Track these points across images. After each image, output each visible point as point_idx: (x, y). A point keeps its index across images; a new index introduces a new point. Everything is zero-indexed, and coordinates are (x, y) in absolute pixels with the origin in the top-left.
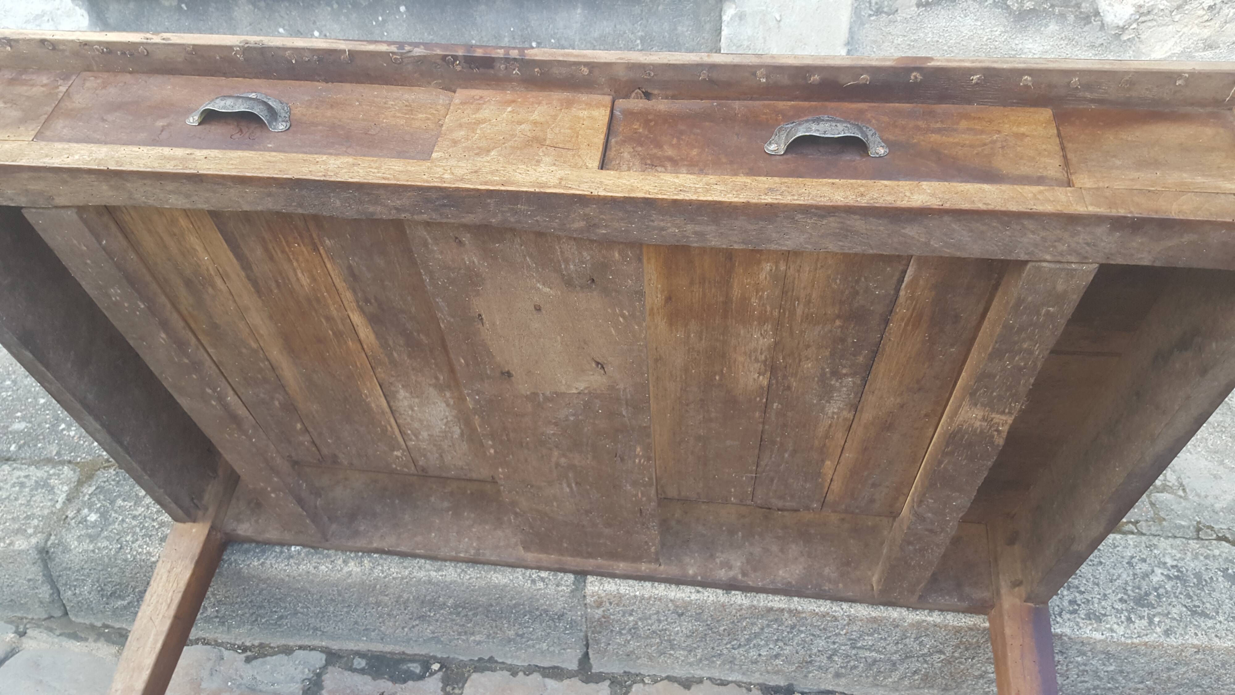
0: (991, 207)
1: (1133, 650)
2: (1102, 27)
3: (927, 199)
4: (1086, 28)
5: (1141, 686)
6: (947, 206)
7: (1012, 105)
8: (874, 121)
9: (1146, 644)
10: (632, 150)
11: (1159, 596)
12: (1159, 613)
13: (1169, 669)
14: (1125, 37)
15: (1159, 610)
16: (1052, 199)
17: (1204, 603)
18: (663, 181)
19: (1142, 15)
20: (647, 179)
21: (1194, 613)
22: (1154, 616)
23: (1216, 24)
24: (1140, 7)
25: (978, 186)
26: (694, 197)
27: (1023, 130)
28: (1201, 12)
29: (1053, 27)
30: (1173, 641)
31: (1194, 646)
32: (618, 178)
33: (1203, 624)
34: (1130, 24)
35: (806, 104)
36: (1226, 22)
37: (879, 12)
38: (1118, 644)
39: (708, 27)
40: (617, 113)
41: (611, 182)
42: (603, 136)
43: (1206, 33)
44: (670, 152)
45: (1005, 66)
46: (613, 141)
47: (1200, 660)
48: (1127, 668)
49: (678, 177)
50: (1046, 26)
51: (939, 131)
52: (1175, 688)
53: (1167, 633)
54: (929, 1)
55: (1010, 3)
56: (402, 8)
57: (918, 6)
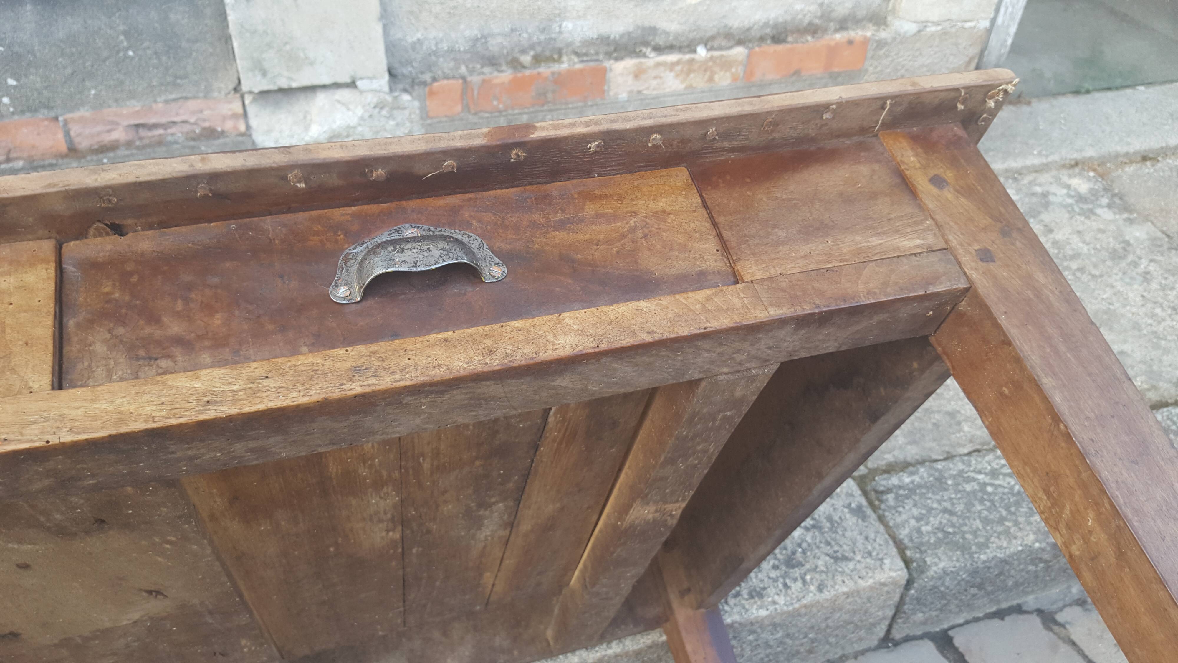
0: (657, 337)
1: (796, 614)
3: (577, 340)
5: (805, 640)
6: (604, 346)
7: (639, 169)
8: (475, 223)
9: (805, 606)
10: (108, 336)
11: (804, 552)
12: (809, 571)
13: (827, 619)
15: (808, 566)
16: (725, 307)
17: (841, 546)
18: (174, 391)
20: (144, 392)
21: (836, 559)
22: (805, 574)
25: (633, 305)
26: (234, 410)
27: (662, 204)
30: (827, 595)
31: (844, 593)
32: (93, 401)
33: (846, 569)
35: (374, 208)
38: (783, 613)
40: (69, 268)
41: (80, 412)
42: (49, 321)
44: (175, 328)
45: (629, 125)
46: (71, 323)
47: (850, 604)
48: (792, 630)
49: (198, 377)
51: (562, 225)
52: (832, 631)
53: (820, 588)
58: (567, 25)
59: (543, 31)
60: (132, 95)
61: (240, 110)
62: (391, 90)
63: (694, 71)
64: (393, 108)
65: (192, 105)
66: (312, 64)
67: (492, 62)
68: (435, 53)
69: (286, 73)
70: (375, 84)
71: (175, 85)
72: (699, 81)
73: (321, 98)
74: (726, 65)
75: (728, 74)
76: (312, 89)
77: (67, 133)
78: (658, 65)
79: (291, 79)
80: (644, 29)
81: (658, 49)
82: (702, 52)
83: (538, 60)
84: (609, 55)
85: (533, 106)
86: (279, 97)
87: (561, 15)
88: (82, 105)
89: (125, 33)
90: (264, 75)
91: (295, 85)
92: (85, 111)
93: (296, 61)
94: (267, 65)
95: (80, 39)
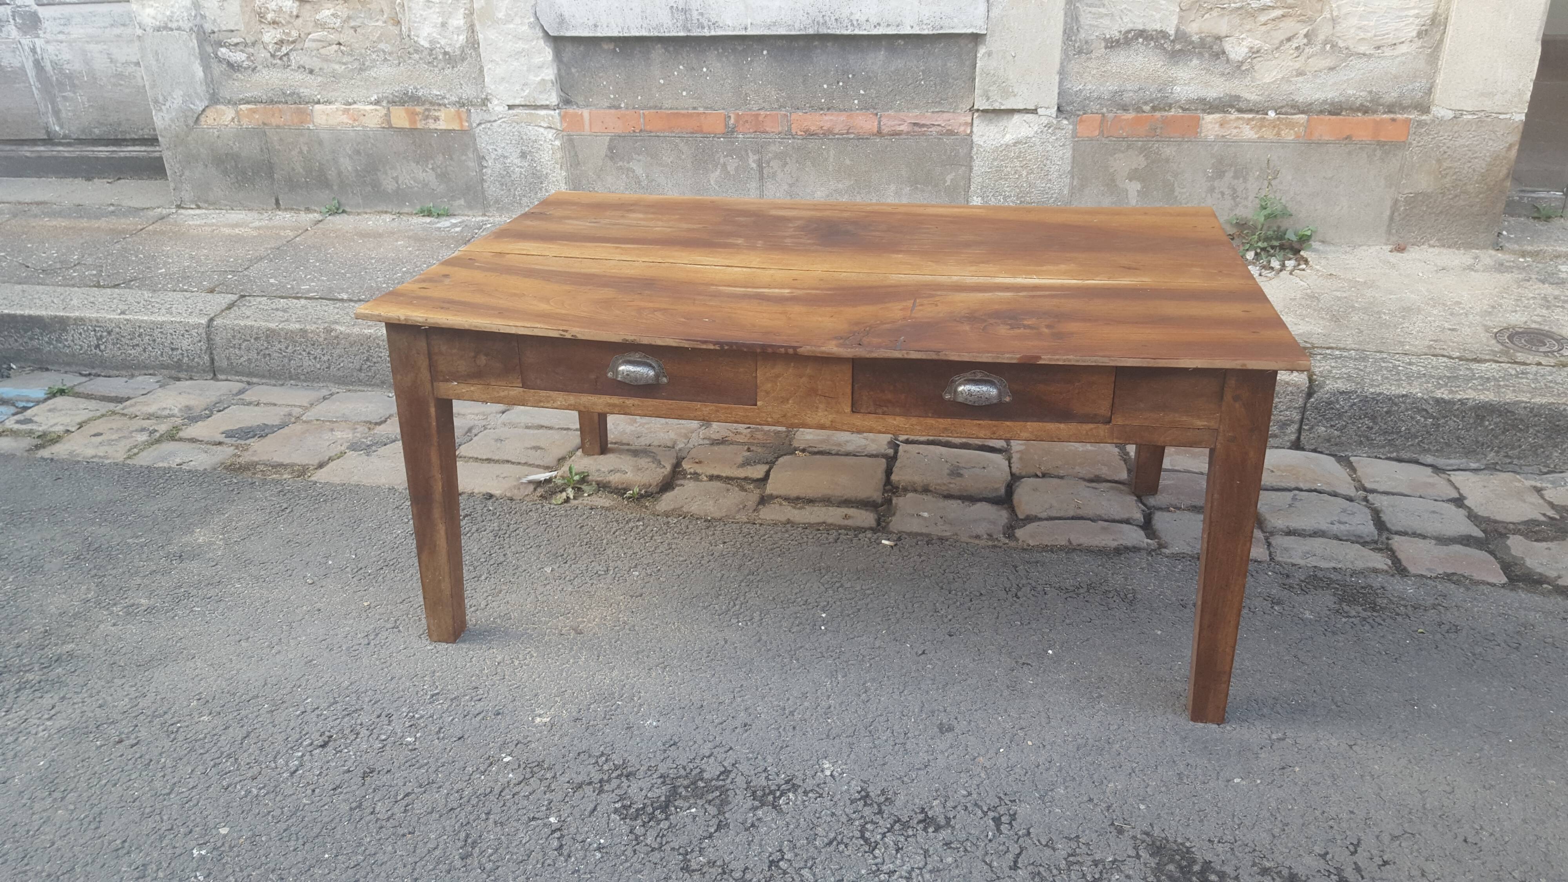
2: (1228, 61)
4: (1217, 62)
14: (1244, 68)
19: (1253, 53)
23: (1302, 59)
24: (1252, 48)
28: (1292, 52)
29: (1195, 61)
34: (1246, 60)
36: (1308, 58)
37: (1080, 52)
39: (967, 63)
43: (1297, 65)
50: (1191, 60)
54: (1112, 44)
55: (1165, 46)
56: (765, 52)
57: (1106, 48)
58: (1177, 89)
59: (1159, 91)
60: (917, 108)
61: (970, 121)
62: (1057, 117)
63: (1265, 127)
64: (1055, 128)
65: (946, 116)
66: (1015, 96)
67: (1125, 109)
68: (1089, 98)
69: (1000, 100)
70: (1048, 112)
71: (939, 103)
72: (1269, 134)
73: (1017, 117)
74: (1291, 125)
75: (1292, 132)
76: (1012, 112)
77: (879, 122)
78: (1238, 119)
79: (1001, 104)
80: (1231, 96)
81: (1240, 111)
82: (1272, 114)
83: (1154, 109)
84: (1204, 111)
85: (1146, 136)
86: (993, 115)
87: (1173, 82)
88: (891, 109)
89: (923, 71)
90: (988, 100)
91: (1002, 108)
92: (892, 113)
93: (1006, 93)
94: (990, 94)
95: (901, 72)
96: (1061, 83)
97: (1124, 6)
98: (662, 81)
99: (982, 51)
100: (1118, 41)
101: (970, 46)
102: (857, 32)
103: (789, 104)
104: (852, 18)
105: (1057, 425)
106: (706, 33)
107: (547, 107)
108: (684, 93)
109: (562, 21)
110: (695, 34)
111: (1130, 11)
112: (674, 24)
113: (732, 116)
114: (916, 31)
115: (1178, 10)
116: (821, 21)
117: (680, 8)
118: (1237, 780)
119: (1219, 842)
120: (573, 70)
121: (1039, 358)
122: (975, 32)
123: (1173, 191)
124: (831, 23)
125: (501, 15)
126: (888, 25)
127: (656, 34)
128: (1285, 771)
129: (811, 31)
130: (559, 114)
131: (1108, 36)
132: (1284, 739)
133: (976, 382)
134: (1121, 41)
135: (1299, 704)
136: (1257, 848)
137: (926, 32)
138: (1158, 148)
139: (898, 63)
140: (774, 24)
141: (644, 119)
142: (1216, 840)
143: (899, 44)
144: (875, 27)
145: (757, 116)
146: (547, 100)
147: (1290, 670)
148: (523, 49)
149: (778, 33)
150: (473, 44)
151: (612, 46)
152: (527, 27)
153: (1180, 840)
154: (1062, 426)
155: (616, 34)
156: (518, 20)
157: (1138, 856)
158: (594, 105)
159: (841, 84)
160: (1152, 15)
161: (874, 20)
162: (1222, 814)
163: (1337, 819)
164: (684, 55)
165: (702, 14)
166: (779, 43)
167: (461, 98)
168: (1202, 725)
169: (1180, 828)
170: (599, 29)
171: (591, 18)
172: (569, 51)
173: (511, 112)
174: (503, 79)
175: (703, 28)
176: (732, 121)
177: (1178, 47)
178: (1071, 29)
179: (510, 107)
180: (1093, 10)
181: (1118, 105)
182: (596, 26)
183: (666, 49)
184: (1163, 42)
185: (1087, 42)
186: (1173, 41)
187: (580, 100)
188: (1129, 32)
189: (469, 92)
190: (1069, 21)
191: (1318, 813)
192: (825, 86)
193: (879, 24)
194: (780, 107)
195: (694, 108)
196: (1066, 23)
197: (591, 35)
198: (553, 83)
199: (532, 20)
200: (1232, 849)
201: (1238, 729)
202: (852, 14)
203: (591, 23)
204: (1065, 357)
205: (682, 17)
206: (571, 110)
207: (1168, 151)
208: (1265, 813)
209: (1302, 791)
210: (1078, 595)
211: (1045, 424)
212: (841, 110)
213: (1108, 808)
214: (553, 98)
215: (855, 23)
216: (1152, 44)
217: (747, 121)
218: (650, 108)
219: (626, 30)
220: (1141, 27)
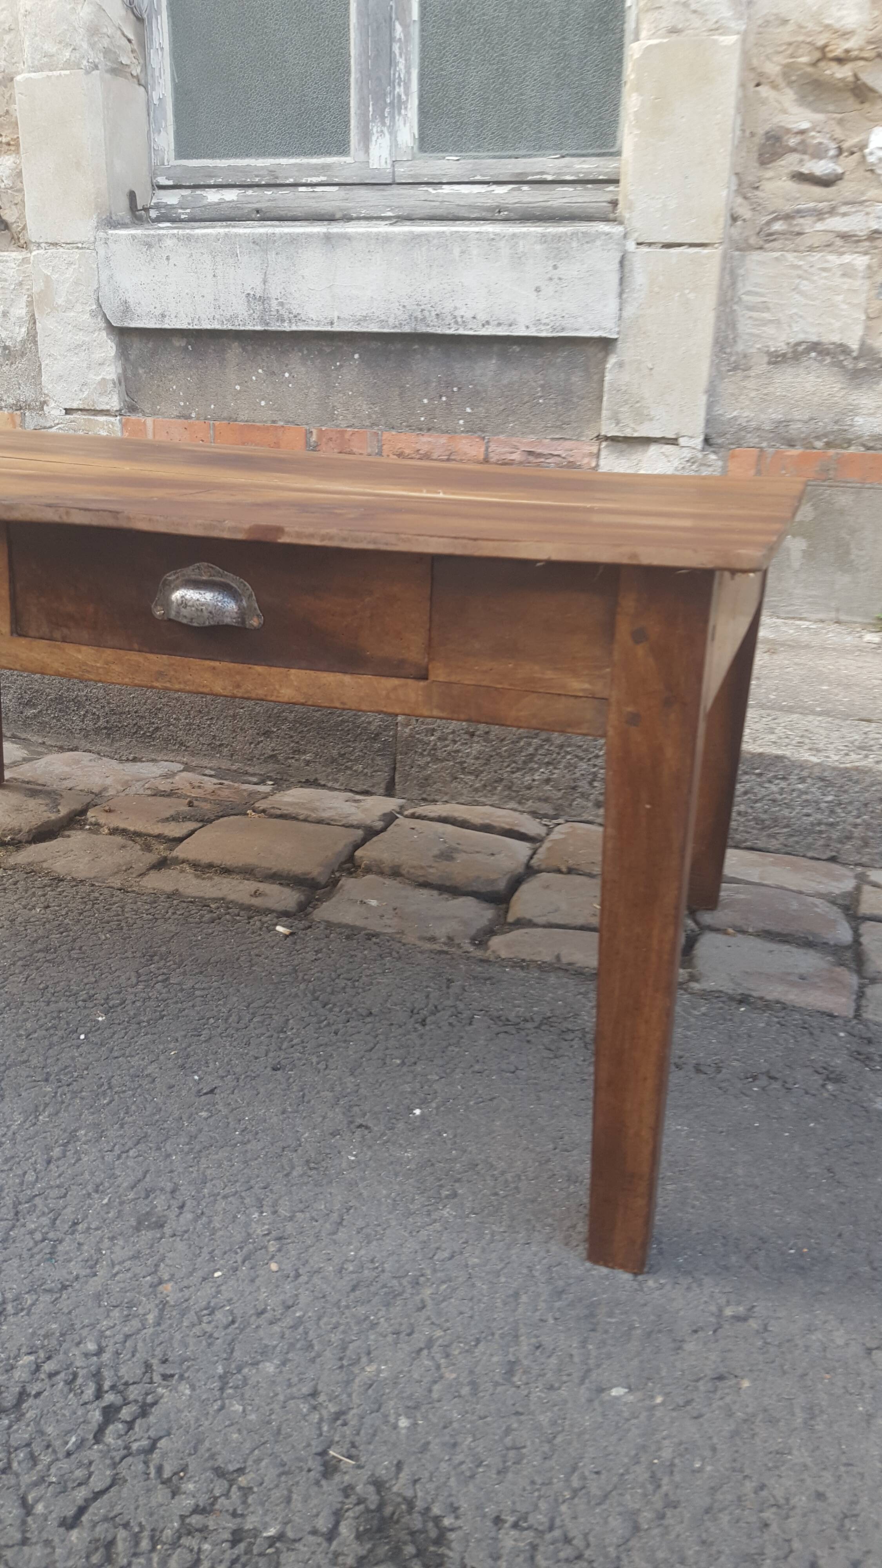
37: (735, 369)
39: (595, 379)
54: (777, 359)
55: (845, 363)
56: (356, 356)
57: (769, 363)
58: (859, 420)
59: (836, 422)
60: (533, 432)
61: (596, 451)
62: (703, 450)
64: (702, 465)
65: (568, 444)
66: (651, 420)
67: (790, 443)
68: (744, 429)
69: (632, 425)
70: (692, 442)
71: (561, 427)
73: (653, 449)
76: (647, 441)
77: (487, 448)
79: (635, 430)
83: (828, 445)
85: (815, 480)
86: (624, 446)
87: (854, 410)
88: (502, 433)
89: (542, 386)
90: (617, 424)
91: (636, 435)
92: (502, 437)
93: (641, 416)
94: (621, 416)
95: (516, 387)
96: (710, 406)
97: (795, 310)
98: (238, 387)
99: (612, 360)
100: (784, 355)
101: (600, 355)
102: (461, 331)
103: (383, 422)
104: (456, 313)
105: (340, 676)
106: (286, 327)
107: (106, 412)
108: (263, 403)
109: (126, 310)
110: (273, 329)
111: (801, 317)
112: (250, 315)
113: (314, 431)
114: (532, 332)
115: (863, 317)
116: (420, 317)
117: (258, 296)
118: (616, 1392)
119: (515, 1526)
120: (141, 371)
121: (280, 530)
122: (604, 335)
123: (848, 553)
124: (431, 318)
125: (60, 301)
126: (499, 324)
127: (230, 327)
128: (719, 1384)
129: (407, 329)
130: (120, 421)
131: (773, 349)
132: (745, 1319)
133: (197, 584)
134: (789, 355)
135: (802, 1255)
136: (587, 1553)
137: (543, 334)
138: (830, 495)
139: (512, 375)
140: (365, 318)
141: (214, 430)
142: (511, 1519)
143: (514, 352)
144: (483, 325)
145: (342, 433)
146: (107, 404)
147: (811, 1192)
148: (84, 343)
149: (369, 330)
150: (32, 337)
151: (183, 343)
152: (87, 316)
153: (436, 1510)
154: (347, 679)
155: (185, 326)
156: (79, 307)
157: (331, 1535)
158: (163, 414)
159: (444, 399)
160: (830, 324)
161: (482, 317)
162: (552, 1463)
163: (785, 1508)
164: (264, 357)
165: (282, 304)
166: (374, 345)
167: (18, 401)
168: (604, 1270)
169: (453, 1482)
170: (166, 320)
171: (158, 306)
172: (137, 347)
173: (68, 417)
174: (61, 377)
175: (283, 321)
176: (314, 438)
177: (861, 365)
178: (726, 337)
179: (68, 411)
180: (755, 314)
181: (783, 439)
182: (163, 316)
183: (244, 349)
184: (842, 358)
185: (745, 356)
186: (855, 358)
187: (146, 406)
188: (799, 344)
189: (27, 393)
190: (723, 327)
191: (749, 1486)
192: (426, 401)
193: (488, 323)
194: (373, 425)
195: (274, 422)
196: (718, 330)
197: (158, 326)
198: (114, 383)
199: (94, 307)
200: (534, 1547)
201: (668, 1287)
202: (456, 308)
203: (158, 312)
204: (324, 531)
205: (259, 308)
206: (133, 417)
207: (844, 500)
208: (641, 1473)
209: (735, 1434)
210: (519, 1030)
211: (319, 674)
212: (443, 432)
213: (337, 1416)
214: (114, 402)
215: (459, 320)
216: (828, 360)
217: (331, 439)
218: (224, 419)
219: (196, 322)
220: (814, 339)
